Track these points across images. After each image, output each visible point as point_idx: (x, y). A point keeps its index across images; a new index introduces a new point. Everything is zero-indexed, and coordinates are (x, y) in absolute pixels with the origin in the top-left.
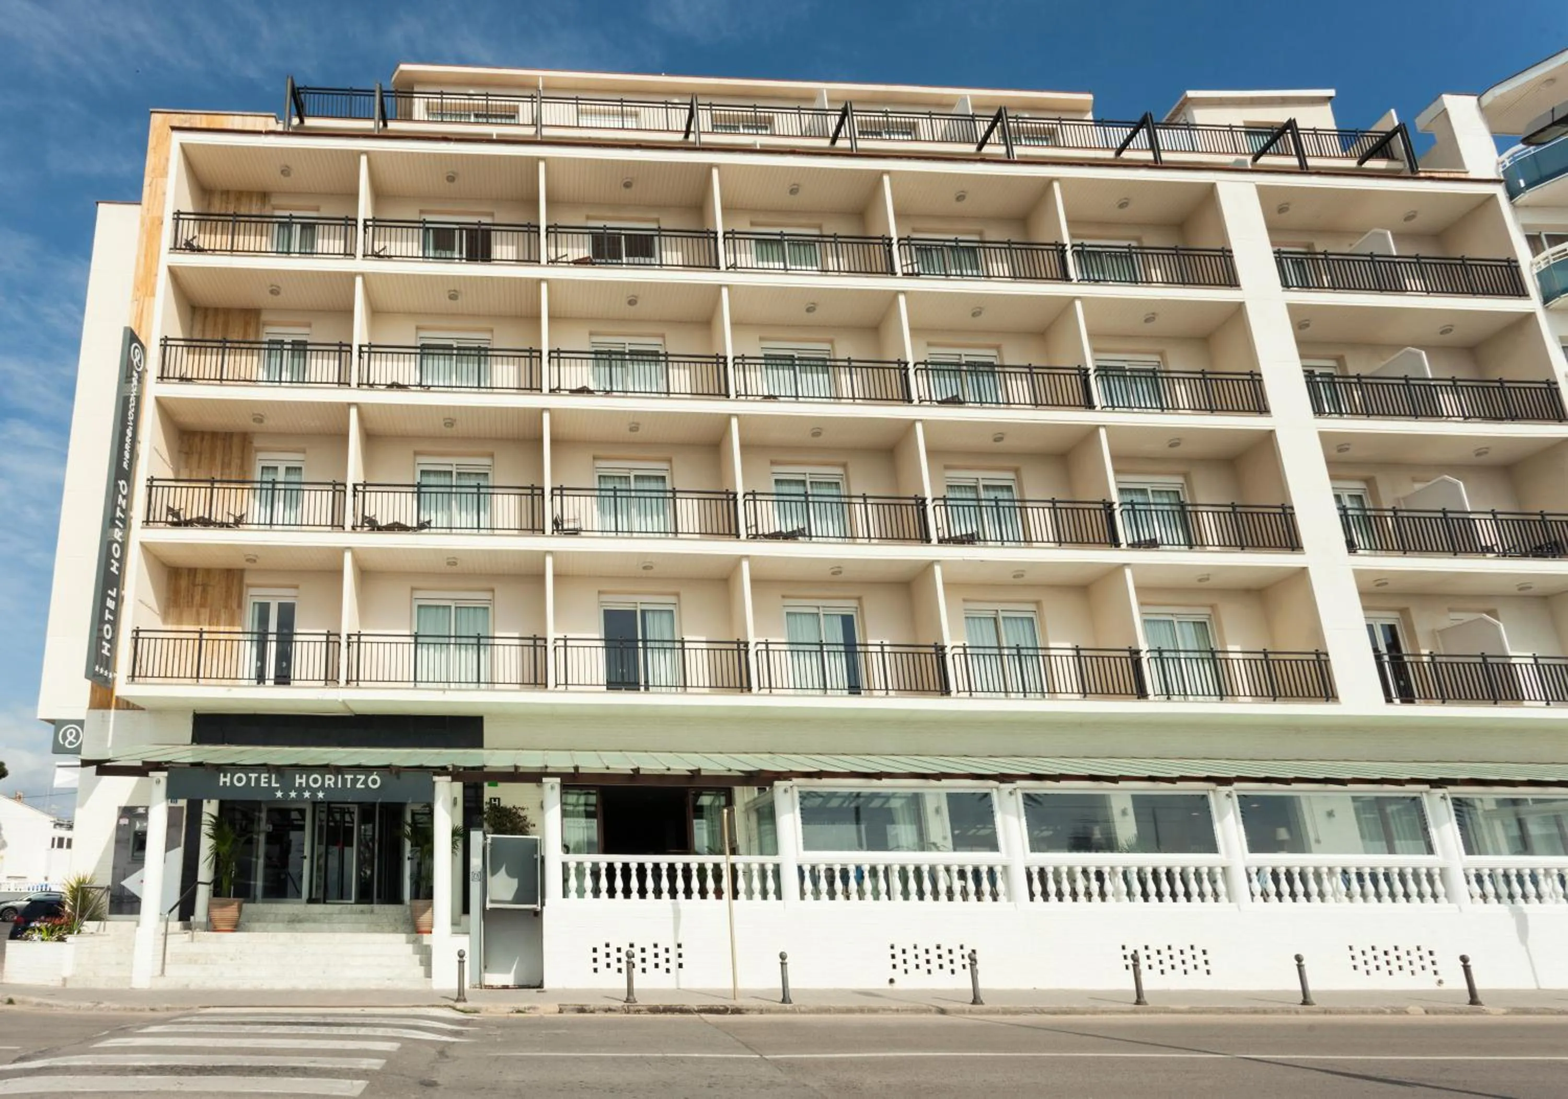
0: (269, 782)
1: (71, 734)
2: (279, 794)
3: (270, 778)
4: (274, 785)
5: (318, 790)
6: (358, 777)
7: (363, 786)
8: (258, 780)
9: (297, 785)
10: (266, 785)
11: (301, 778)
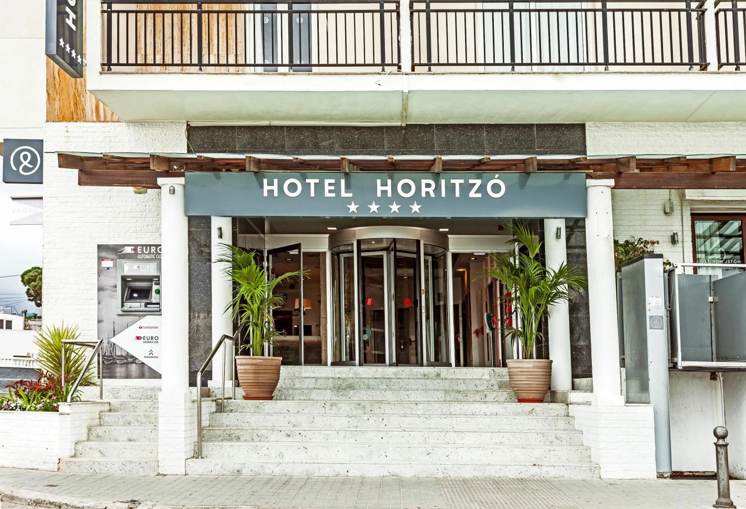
0: (337, 190)
1: (25, 157)
2: (353, 208)
3: (337, 185)
4: (344, 194)
5: (411, 200)
6: (471, 181)
7: (479, 195)
8: (319, 187)
9: (379, 195)
10: (333, 195)
11: (384, 184)
